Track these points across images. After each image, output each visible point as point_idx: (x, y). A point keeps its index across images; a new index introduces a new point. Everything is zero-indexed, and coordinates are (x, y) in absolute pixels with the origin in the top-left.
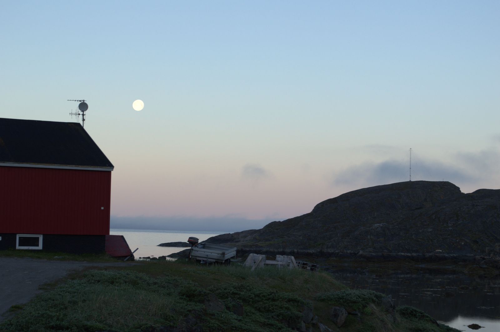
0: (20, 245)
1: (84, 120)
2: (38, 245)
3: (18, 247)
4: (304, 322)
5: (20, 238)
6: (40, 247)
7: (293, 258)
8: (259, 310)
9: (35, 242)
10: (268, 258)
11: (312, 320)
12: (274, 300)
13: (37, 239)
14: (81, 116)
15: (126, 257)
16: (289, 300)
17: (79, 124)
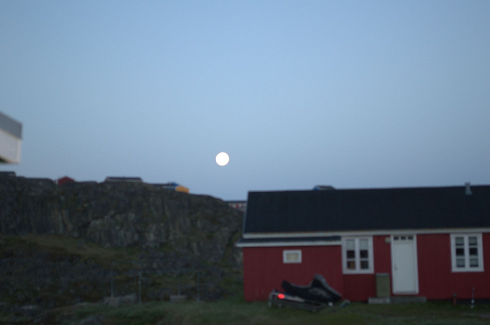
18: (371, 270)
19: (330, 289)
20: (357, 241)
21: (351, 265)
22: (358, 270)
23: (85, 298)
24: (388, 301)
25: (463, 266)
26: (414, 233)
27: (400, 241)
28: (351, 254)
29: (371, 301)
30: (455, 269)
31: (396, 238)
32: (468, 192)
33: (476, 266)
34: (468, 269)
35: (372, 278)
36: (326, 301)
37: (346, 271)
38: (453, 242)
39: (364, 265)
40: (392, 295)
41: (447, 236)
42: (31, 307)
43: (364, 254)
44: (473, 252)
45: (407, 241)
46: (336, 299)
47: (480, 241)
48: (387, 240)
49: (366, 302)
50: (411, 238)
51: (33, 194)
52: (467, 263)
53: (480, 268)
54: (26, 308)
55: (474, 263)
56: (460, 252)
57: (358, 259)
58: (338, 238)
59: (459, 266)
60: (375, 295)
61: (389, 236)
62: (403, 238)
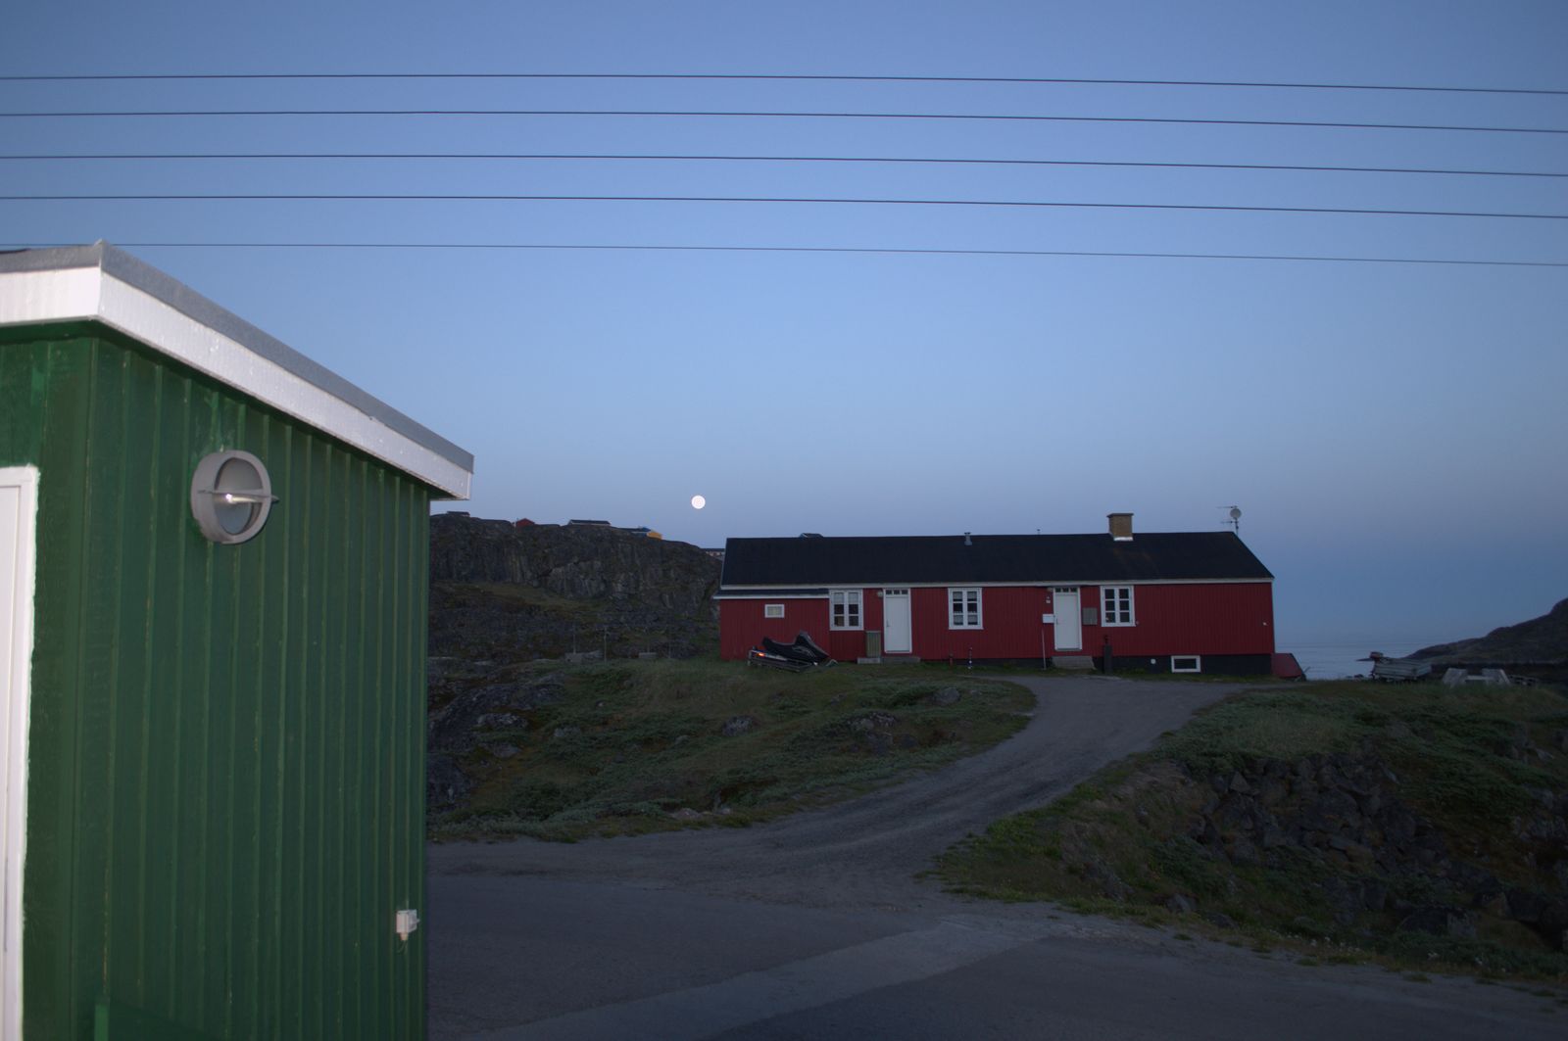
0: (1176, 667)
1: (1237, 528)
2: (1195, 667)
3: (1174, 670)
4: (1516, 747)
5: (1175, 660)
6: (1198, 669)
7: (1502, 671)
8: (1457, 734)
9: (1192, 664)
10: (1470, 674)
11: (1527, 745)
12: (1474, 722)
13: (1194, 661)
14: (1234, 524)
15: (1296, 677)
16: (1495, 722)
17: (1233, 533)
18: (860, 627)
19: (815, 646)
20: (846, 594)
21: (839, 621)
22: (847, 627)
23: (545, 654)
24: (879, 661)
25: (962, 624)
26: (908, 586)
27: (893, 595)
28: (839, 609)
29: (859, 660)
30: (952, 627)
31: (889, 592)
32: (968, 542)
33: (976, 623)
34: (966, 626)
35: (862, 635)
36: (811, 660)
37: (833, 628)
38: (951, 597)
39: (854, 621)
40: (883, 654)
41: (945, 589)
42: (484, 663)
43: (853, 609)
44: (972, 608)
45: (901, 595)
46: (822, 659)
47: (979, 597)
48: (879, 594)
49: (856, 662)
50: (905, 592)
51: (489, 537)
52: (965, 621)
53: (980, 626)
54: (478, 663)
55: (973, 620)
56: (958, 608)
57: (846, 615)
58: (826, 591)
59: (956, 624)
60: (865, 655)
61: (881, 589)
62: (897, 592)
